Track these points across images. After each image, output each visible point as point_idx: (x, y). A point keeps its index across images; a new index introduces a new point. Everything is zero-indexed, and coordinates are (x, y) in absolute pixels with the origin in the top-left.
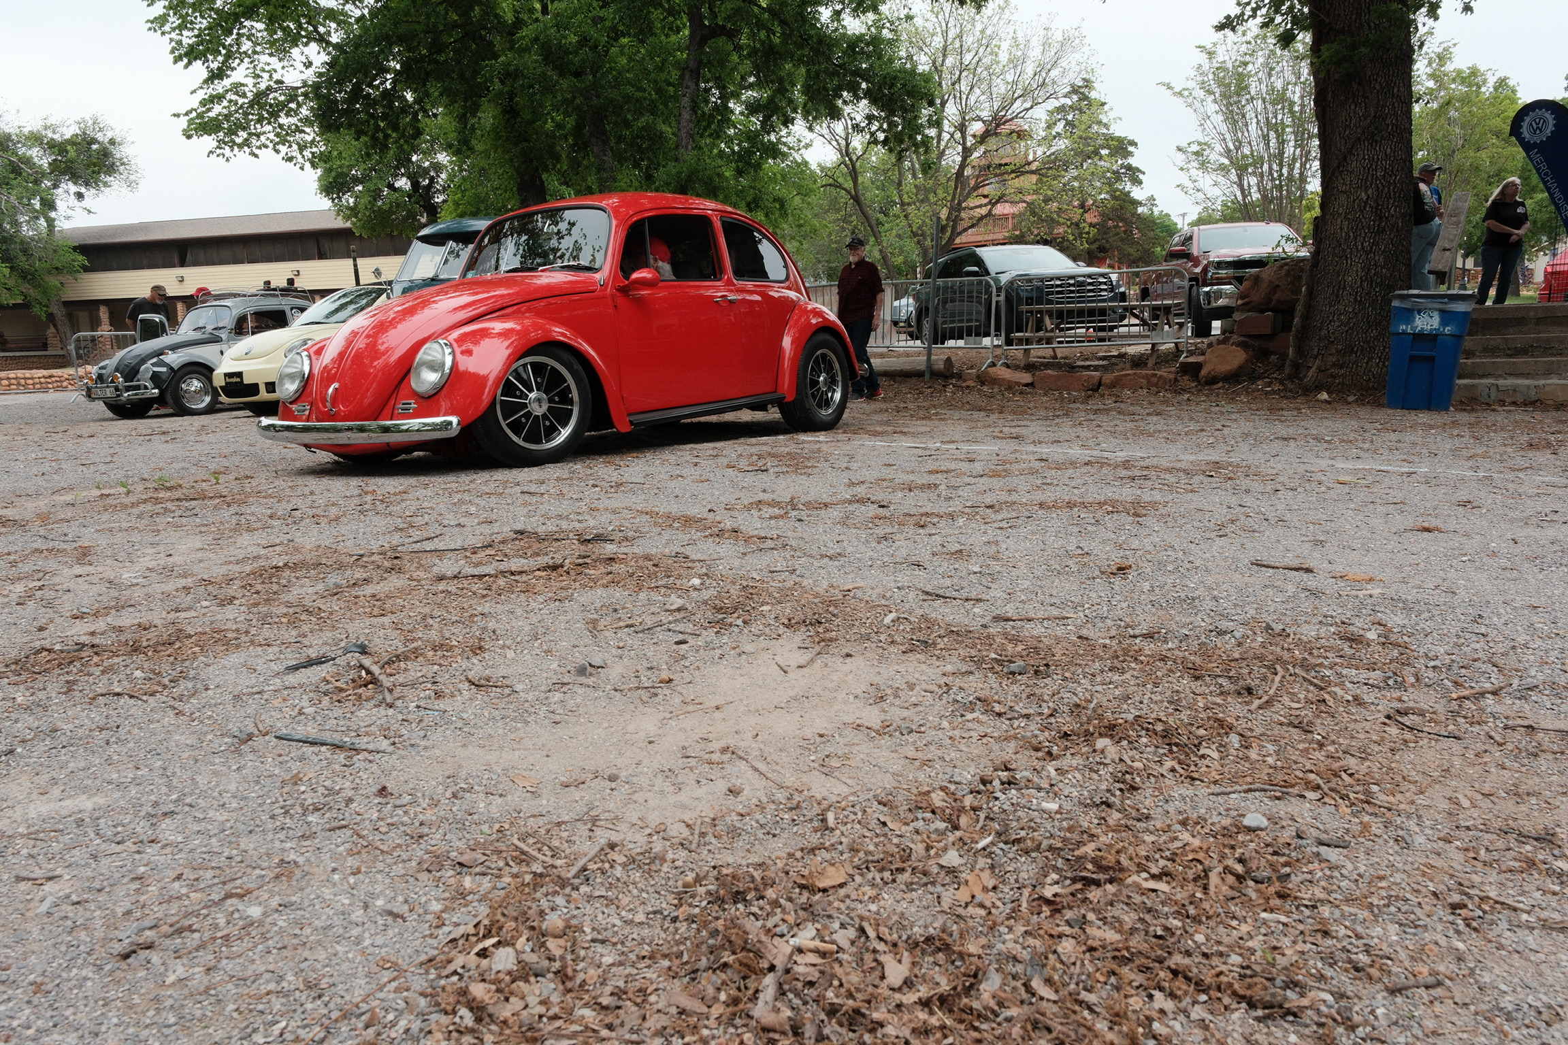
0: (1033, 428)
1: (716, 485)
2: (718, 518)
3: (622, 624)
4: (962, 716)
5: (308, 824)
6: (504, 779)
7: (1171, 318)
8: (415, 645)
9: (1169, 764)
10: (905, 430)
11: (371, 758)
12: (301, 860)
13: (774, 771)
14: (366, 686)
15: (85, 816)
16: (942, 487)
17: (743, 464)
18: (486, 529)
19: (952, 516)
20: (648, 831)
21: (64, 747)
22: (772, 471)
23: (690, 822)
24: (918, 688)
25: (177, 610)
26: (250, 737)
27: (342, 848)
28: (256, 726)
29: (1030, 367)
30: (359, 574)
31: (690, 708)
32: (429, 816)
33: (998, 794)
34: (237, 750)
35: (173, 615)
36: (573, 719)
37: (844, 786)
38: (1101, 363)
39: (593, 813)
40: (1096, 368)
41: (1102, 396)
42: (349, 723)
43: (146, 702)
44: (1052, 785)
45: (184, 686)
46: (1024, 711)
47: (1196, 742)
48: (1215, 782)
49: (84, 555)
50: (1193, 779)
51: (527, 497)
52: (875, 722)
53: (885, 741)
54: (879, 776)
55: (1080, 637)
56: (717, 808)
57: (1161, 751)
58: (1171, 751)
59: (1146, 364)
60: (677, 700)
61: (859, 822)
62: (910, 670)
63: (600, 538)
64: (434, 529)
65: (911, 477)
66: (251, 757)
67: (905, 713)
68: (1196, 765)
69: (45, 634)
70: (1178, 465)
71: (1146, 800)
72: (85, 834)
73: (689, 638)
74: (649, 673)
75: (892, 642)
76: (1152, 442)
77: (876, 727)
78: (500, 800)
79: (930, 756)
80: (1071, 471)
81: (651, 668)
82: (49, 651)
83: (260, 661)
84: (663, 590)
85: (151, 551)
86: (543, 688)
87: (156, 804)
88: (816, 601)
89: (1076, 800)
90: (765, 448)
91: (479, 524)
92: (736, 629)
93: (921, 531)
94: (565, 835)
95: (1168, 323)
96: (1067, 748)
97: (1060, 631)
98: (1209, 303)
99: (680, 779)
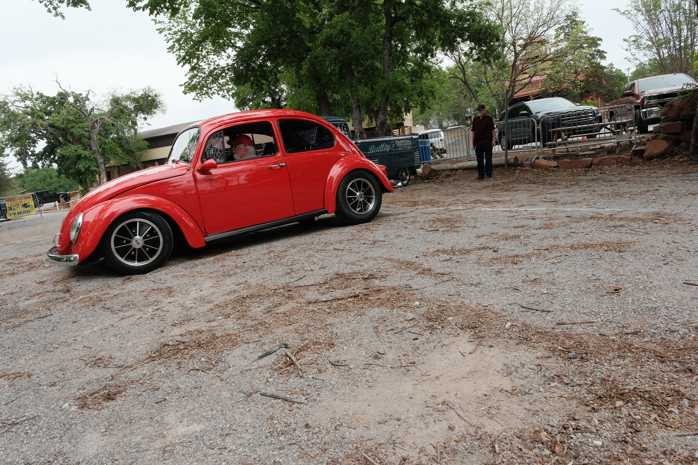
0: (562, 194)
1: (417, 241)
2: (421, 262)
3: (389, 329)
4: (549, 384)
5: (281, 441)
6: (354, 419)
7: (626, 128)
8: (306, 342)
9: (654, 416)
10: (499, 199)
11: (299, 407)
12: (281, 460)
13: (467, 416)
14: (290, 365)
15: (198, 434)
16: (522, 237)
17: (427, 226)
18: (322, 272)
19: (528, 256)
20: (418, 451)
21: (183, 397)
22: (440, 230)
23: (435, 445)
24: (526, 367)
25: (210, 321)
26: (251, 394)
27: (295, 455)
28: (252, 388)
29: (556, 158)
30: (276, 300)
31: (425, 378)
32: (327, 439)
33: (572, 436)
34: (247, 400)
35: (208, 324)
36: (376, 385)
37: (499, 425)
38: (591, 152)
39: (393, 439)
40: (589, 156)
41: (594, 170)
42: (287, 386)
43: (208, 374)
44: (597, 430)
45: (221, 365)
46: (579, 382)
47: (666, 404)
48: (678, 428)
49: (170, 291)
50: (667, 426)
51: (336, 252)
52: (509, 388)
53: (514, 399)
54: (514, 420)
55: (600, 334)
56: (445, 437)
57: (649, 409)
58: (654, 409)
59: (615, 152)
60: (419, 373)
61: (510, 450)
62: (521, 355)
63: (372, 276)
64: (302, 273)
65: (506, 231)
66: (252, 404)
67: (522, 382)
68: (667, 417)
69: (164, 334)
70: (638, 216)
71: (644, 438)
72: (200, 444)
73: (419, 337)
74: (404, 358)
75: (511, 338)
76: (623, 201)
77: (510, 390)
78: (354, 431)
79: (536, 408)
80: (583, 223)
81: (405, 355)
82: (168, 345)
83: (248, 353)
84: (403, 308)
85: (194, 288)
86: (361, 367)
87: (222, 429)
88: (472, 314)
89: (610, 439)
90: (435, 215)
91: (319, 269)
92: (438, 331)
93: (515, 266)
94: (383, 451)
95: (625, 131)
96: (601, 405)
97: (590, 330)
98: (646, 117)
99: (427, 421)
